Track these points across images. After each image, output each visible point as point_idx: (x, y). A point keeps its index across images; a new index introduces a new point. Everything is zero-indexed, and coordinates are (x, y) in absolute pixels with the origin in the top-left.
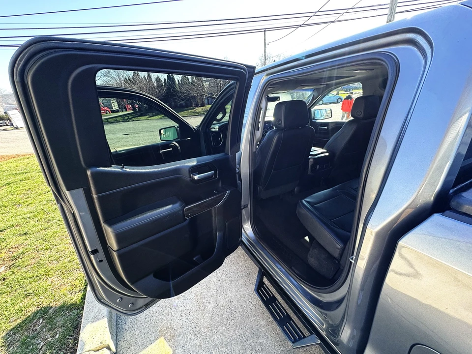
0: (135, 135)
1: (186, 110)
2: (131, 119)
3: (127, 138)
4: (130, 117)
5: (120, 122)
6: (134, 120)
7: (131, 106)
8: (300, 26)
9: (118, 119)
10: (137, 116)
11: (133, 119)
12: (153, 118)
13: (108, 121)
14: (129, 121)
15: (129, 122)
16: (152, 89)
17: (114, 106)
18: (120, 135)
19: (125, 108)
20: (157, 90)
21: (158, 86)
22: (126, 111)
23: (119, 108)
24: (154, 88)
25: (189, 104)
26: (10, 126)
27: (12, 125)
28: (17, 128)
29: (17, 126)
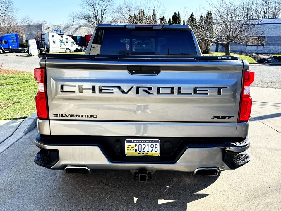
26: (27, 53)
27: (28, 52)
28: (31, 55)
29: (31, 53)
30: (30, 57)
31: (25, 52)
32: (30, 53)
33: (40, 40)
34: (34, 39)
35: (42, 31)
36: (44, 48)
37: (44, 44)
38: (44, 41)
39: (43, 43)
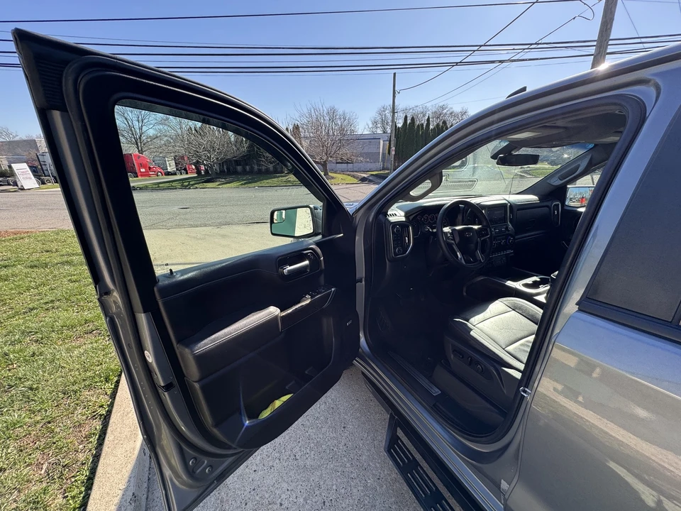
0: (199, 210)
1: (274, 177)
2: (193, 185)
3: (186, 214)
4: (191, 183)
5: (176, 189)
6: (197, 188)
7: (194, 167)
8: (457, 64)
9: (174, 184)
10: (203, 182)
11: (196, 186)
12: (225, 186)
13: (159, 187)
14: (190, 188)
15: (190, 190)
16: (228, 143)
17: (170, 166)
18: (175, 209)
19: (185, 169)
20: (234, 147)
21: (236, 142)
22: (187, 173)
23: (177, 170)
24: (230, 143)
25: (279, 170)
26: (14, 186)
27: (15, 184)
28: (23, 189)
29: (22, 186)
30: (22, 193)
31: (9, 185)
32: (19, 185)
33: (36, 164)
34: (25, 162)
35: (38, 150)
36: (49, 176)
37: (47, 170)
38: (45, 165)
39: (44, 168)
